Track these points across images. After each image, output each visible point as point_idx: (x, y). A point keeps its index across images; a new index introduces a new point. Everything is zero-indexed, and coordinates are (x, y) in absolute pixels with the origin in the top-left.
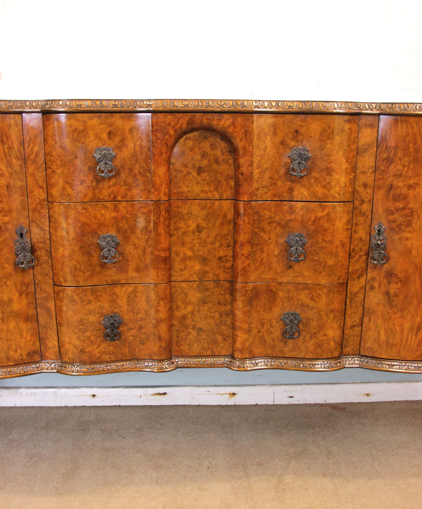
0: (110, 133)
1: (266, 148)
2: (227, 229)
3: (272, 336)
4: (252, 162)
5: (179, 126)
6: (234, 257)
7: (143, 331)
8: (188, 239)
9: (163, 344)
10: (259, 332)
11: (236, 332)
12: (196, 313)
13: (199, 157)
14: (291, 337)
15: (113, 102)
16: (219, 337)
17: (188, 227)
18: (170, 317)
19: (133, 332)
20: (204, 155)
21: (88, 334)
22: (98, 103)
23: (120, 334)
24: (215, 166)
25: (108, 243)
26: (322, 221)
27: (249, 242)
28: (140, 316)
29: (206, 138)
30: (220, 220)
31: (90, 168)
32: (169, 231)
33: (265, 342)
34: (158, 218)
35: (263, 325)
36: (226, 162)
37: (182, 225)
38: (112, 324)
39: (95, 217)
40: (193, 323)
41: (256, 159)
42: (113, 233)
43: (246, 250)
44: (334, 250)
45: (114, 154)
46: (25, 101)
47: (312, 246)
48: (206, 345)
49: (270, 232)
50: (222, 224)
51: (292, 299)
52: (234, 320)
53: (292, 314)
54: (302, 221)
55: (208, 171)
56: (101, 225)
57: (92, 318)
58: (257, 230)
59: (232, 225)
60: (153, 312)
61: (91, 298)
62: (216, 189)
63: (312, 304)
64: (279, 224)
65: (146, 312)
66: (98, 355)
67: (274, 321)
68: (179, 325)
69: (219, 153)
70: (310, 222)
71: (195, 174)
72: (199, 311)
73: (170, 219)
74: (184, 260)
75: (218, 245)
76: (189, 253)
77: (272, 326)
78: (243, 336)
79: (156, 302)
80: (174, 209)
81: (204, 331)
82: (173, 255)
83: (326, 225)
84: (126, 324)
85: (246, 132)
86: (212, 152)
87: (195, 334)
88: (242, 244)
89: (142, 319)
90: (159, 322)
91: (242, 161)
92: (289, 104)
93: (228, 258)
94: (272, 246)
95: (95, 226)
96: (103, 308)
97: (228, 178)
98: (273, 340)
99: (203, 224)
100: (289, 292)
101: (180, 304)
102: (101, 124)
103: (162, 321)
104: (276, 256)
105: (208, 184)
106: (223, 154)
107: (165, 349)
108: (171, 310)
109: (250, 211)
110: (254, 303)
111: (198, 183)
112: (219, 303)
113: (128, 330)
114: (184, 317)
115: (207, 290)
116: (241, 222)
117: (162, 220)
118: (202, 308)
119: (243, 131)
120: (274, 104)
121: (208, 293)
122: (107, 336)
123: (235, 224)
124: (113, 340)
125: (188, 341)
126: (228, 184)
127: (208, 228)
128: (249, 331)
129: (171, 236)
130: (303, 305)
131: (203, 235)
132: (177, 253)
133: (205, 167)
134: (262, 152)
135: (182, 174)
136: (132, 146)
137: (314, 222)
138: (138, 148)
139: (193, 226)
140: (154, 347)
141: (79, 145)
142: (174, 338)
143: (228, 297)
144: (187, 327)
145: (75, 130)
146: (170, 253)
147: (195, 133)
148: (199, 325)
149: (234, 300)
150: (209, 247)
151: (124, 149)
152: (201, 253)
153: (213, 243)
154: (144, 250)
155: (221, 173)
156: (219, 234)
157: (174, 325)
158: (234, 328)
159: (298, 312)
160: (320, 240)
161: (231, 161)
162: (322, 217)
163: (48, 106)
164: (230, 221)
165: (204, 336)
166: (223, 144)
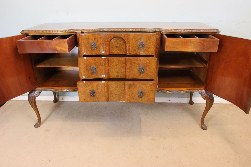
0: (95, 39)
1: (133, 42)
2: (124, 65)
3: (135, 97)
4: (129, 45)
5: (111, 37)
6: (126, 72)
7: (101, 95)
8: (113, 67)
9: (106, 98)
10: (132, 95)
11: (125, 95)
12: (115, 90)
13: (116, 44)
14: (141, 97)
15: (97, 29)
16: (121, 97)
17: (113, 64)
18: (108, 91)
19: (98, 95)
20: (118, 44)
21: (86, 95)
22: (94, 30)
23: (95, 95)
24: (120, 46)
25: (93, 69)
26: (148, 63)
27: (129, 68)
28: (100, 90)
29: (118, 39)
30: (122, 62)
31: (90, 47)
32: (109, 65)
33: (134, 98)
34: (106, 62)
35: (133, 93)
36: (123, 45)
37: (112, 64)
38: (92, 93)
39: (90, 62)
40: (114, 93)
41: (130, 45)
42: (94, 66)
43: (128, 70)
44: (151, 71)
45: (96, 43)
46: (77, 29)
47: (145, 70)
48: (118, 98)
49: (134, 66)
50: (122, 63)
51: (141, 87)
52: (125, 92)
53: (141, 91)
54: (143, 63)
55: (119, 47)
56: (91, 64)
57: (87, 91)
58: (131, 65)
59: (125, 64)
60: (103, 90)
61: (87, 86)
62: (121, 52)
63: (146, 89)
64: (137, 64)
65: (101, 90)
66: (89, 101)
67: (136, 93)
68: (110, 93)
69: (121, 43)
70: (145, 64)
71: (116, 48)
72: (116, 90)
73: (109, 62)
74: (113, 72)
75: (121, 69)
76: (114, 71)
77: (135, 94)
78: (128, 96)
79: (104, 87)
80: (110, 60)
81: (117, 95)
82: (110, 71)
83: (149, 65)
84: (96, 93)
85: (128, 38)
86: (120, 43)
87: (115, 95)
88: (127, 69)
89: (100, 91)
90: (105, 92)
91: (127, 45)
92: (138, 29)
93: (124, 72)
94: (135, 70)
95: (90, 64)
96: (90, 88)
97: (124, 49)
98: (136, 98)
99: (117, 64)
100: (140, 85)
101: (110, 87)
102: (93, 37)
103: (106, 92)
104: (136, 72)
105: (119, 50)
106: (122, 43)
107: (107, 99)
108: (108, 89)
109: (129, 61)
110: (130, 88)
111: (116, 50)
112: (121, 87)
113: (97, 94)
114: (112, 91)
115: (118, 84)
116: (127, 63)
117: (107, 63)
118: (116, 89)
119: (127, 38)
120: (135, 29)
121: (118, 85)
122: (91, 96)
123: (126, 64)
124: (93, 97)
125: (113, 97)
126: (124, 50)
127: (119, 65)
128: (129, 95)
129: (109, 66)
130: (144, 89)
131: (118, 66)
132: (111, 71)
133: (118, 46)
134: (132, 43)
135: (112, 48)
136: (100, 42)
137: (146, 63)
138: (101, 42)
139: (115, 64)
140: (104, 98)
141: (87, 42)
142: (109, 96)
143: (123, 86)
144: (112, 94)
145: (86, 38)
146: (109, 71)
147: (115, 38)
148: (116, 93)
149: (125, 87)
150: (119, 69)
151: (98, 42)
152: (117, 71)
153: (120, 68)
154: (102, 70)
155: (122, 48)
156: (121, 66)
157: (109, 93)
158: (125, 94)
159: (142, 90)
160: (148, 68)
161: (124, 45)
162: (148, 62)
163: (82, 31)
164: (124, 63)
165: (117, 96)
166: (122, 41)
